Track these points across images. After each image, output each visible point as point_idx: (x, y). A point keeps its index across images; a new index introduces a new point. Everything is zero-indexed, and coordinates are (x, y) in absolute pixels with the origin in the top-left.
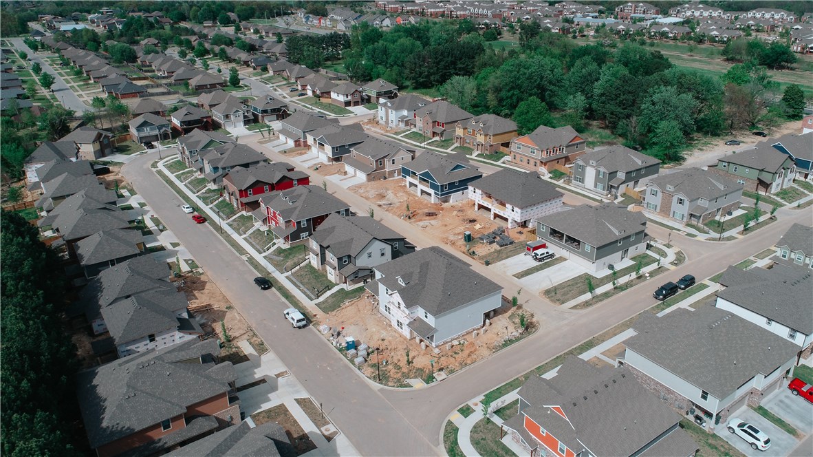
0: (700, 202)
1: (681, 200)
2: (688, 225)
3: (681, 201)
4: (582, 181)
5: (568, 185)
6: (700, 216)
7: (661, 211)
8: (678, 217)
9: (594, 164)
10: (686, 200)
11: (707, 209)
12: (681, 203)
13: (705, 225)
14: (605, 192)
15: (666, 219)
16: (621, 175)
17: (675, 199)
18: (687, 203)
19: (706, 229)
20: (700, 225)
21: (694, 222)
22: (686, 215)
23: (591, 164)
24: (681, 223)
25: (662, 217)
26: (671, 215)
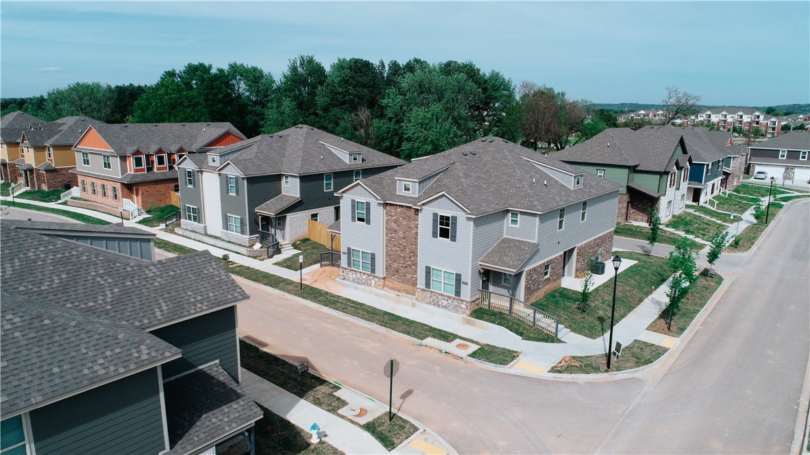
0: (511, 229)
1: (445, 220)
2: (481, 313)
3: (445, 228)
4: (197, 215)
5: (172, 232)
6: (519, 275)
7: (392, 271)
8: (444, 285)
9: (217, 164)
10: (461, 217)
11: (535, 250)
12: (444, 234)
13: (538, 306)
14: (246, 238)
15: (407, 299)
16: (291, 189)
17: (425, 222)
18: (465, 228)
19: (546, 323)
20: (522, 310)
21: (498, 300)
22: (467, 277)
23: (211, 164)
24: (456, 309)
25: (392, 294)
26: (421, 284)
